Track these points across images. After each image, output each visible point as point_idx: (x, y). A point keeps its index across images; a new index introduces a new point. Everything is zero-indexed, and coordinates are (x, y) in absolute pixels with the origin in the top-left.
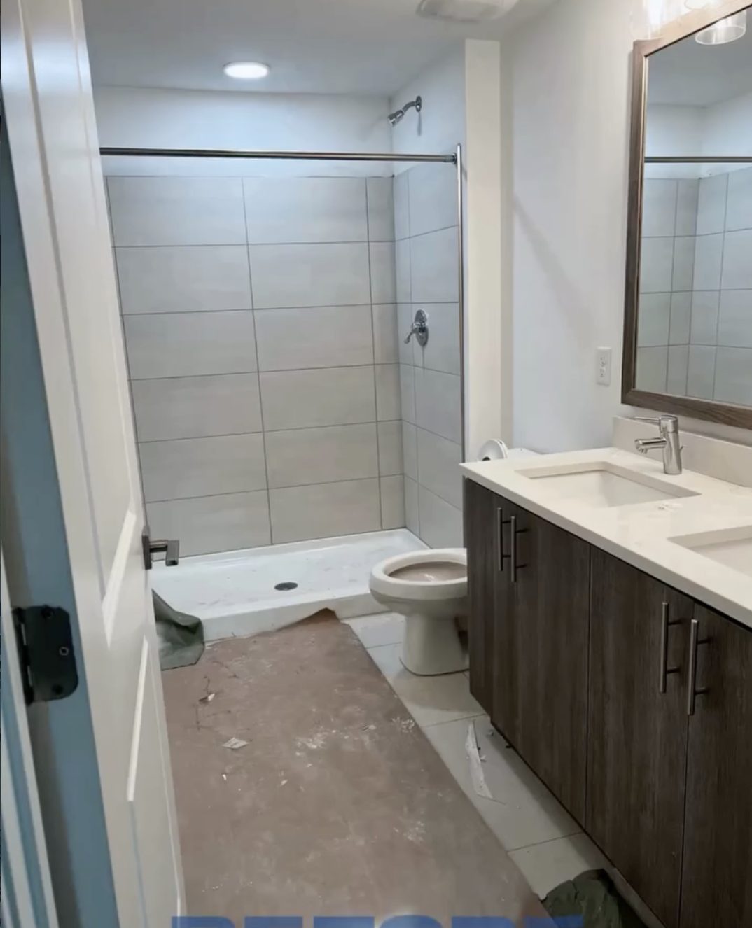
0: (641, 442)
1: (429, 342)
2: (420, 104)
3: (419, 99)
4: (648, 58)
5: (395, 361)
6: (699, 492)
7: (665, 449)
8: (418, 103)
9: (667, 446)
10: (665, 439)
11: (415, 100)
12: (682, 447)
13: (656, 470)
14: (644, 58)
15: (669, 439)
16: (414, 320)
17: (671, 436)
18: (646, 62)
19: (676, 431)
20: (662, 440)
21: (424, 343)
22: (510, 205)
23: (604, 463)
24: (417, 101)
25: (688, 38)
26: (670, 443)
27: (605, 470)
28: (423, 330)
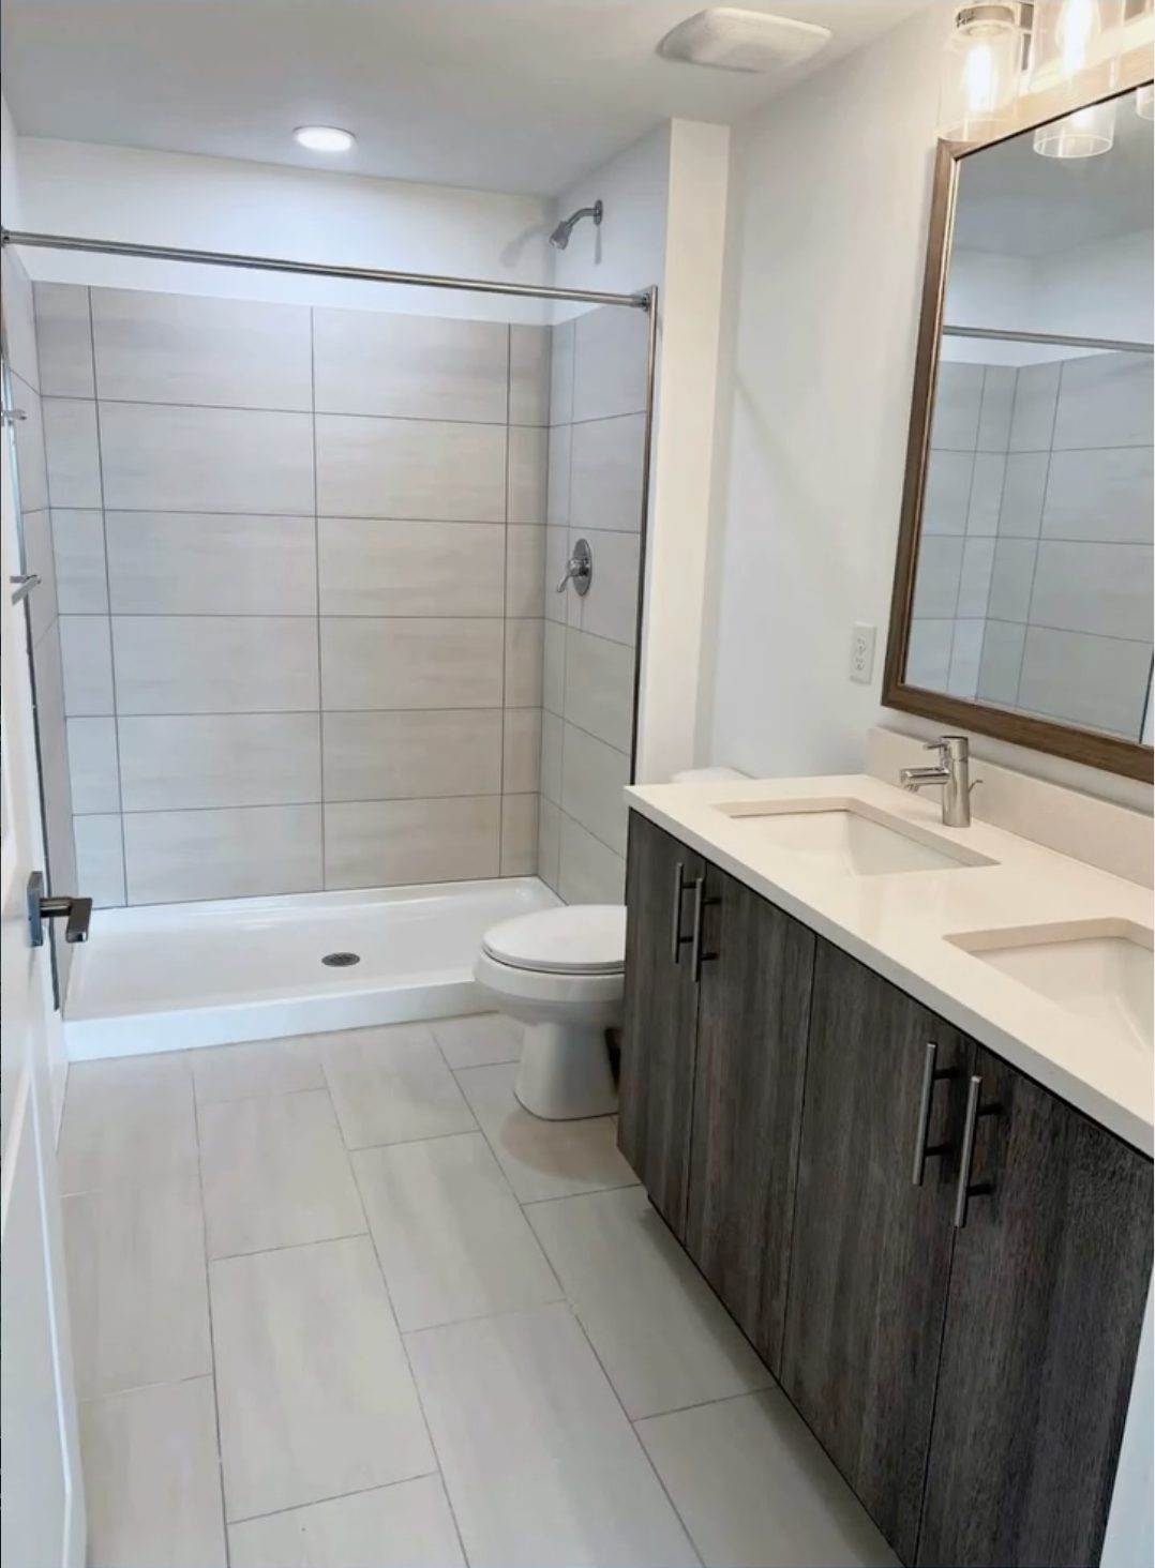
0: (909, 774)
1: (592, 591)
2: (600, 214)
3: (599, 203)
4: (959, 162)
5: (539, 614)
6: (997, 858)
7: (946, 786)
8: (597, 213)
9: (950, 781)
10: (947, 771)
11: (592, 206)
12: (973, 785)
13: (932, 819)
14: (953, 162)
15: (952, 771)
16: (571, 556)
17: (957, 766)
18: (956, 168)
19: (964, 760)
20: (942, 772)
21: (583, 590)
22: (732, 383)
23: (853, 801)
24: (596, 209)
25: (1023, 136)
26: (954, 778)
27: (852, 810)
28: (585, 572)
